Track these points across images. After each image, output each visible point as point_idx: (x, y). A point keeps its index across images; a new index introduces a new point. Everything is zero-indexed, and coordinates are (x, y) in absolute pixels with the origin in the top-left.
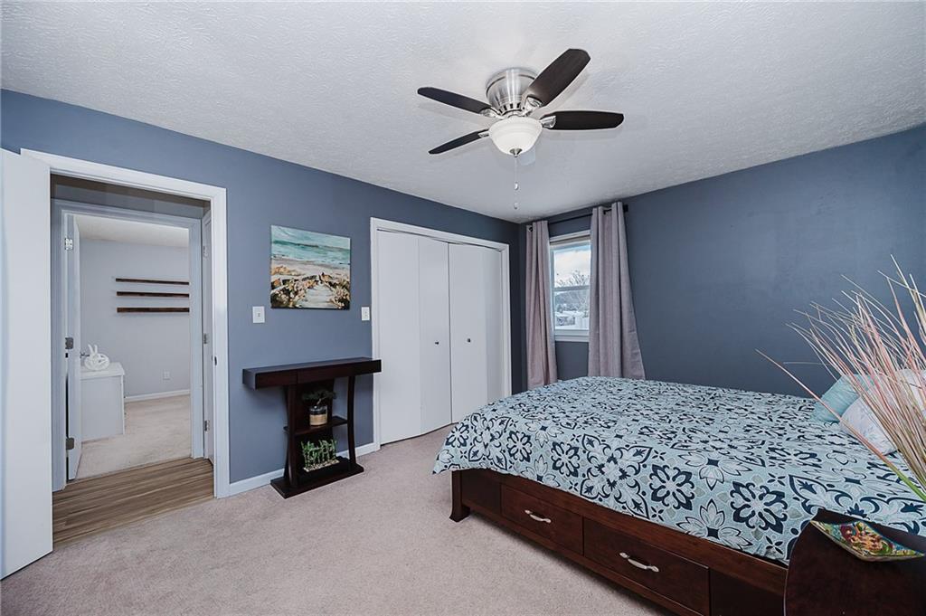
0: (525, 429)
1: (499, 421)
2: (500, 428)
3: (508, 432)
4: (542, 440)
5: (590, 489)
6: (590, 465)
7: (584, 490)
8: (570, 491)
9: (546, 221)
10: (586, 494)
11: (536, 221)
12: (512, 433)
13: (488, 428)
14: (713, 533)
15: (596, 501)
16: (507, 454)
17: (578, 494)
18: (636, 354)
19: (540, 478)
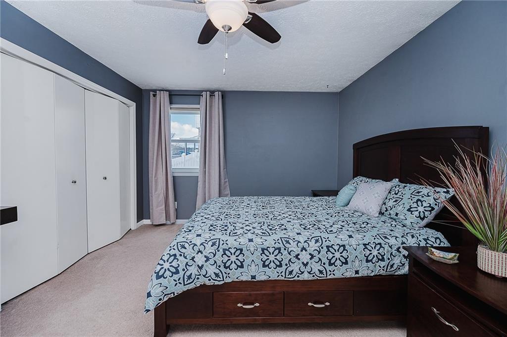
0: (236, 244)
1: (210, 243)
2: (213, 250)
3: (221, 250)
4: (252, 249)
5: (291, 273)
6: (291, 257)
7: (287, 274)
8: (279, 278)
9: (168, 92)
10: (289, 276)
11: (160, 90)
12: (224, 250)
13: (199, 251)
14: (357, 272)
15: (296, 278)
16: (222, 268)
17: (283, 278)
18: (226, 182)
19: (253, 277)
